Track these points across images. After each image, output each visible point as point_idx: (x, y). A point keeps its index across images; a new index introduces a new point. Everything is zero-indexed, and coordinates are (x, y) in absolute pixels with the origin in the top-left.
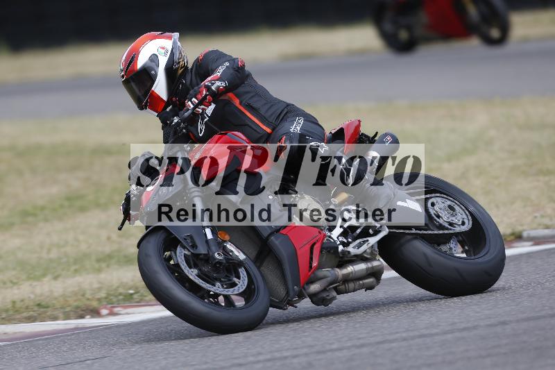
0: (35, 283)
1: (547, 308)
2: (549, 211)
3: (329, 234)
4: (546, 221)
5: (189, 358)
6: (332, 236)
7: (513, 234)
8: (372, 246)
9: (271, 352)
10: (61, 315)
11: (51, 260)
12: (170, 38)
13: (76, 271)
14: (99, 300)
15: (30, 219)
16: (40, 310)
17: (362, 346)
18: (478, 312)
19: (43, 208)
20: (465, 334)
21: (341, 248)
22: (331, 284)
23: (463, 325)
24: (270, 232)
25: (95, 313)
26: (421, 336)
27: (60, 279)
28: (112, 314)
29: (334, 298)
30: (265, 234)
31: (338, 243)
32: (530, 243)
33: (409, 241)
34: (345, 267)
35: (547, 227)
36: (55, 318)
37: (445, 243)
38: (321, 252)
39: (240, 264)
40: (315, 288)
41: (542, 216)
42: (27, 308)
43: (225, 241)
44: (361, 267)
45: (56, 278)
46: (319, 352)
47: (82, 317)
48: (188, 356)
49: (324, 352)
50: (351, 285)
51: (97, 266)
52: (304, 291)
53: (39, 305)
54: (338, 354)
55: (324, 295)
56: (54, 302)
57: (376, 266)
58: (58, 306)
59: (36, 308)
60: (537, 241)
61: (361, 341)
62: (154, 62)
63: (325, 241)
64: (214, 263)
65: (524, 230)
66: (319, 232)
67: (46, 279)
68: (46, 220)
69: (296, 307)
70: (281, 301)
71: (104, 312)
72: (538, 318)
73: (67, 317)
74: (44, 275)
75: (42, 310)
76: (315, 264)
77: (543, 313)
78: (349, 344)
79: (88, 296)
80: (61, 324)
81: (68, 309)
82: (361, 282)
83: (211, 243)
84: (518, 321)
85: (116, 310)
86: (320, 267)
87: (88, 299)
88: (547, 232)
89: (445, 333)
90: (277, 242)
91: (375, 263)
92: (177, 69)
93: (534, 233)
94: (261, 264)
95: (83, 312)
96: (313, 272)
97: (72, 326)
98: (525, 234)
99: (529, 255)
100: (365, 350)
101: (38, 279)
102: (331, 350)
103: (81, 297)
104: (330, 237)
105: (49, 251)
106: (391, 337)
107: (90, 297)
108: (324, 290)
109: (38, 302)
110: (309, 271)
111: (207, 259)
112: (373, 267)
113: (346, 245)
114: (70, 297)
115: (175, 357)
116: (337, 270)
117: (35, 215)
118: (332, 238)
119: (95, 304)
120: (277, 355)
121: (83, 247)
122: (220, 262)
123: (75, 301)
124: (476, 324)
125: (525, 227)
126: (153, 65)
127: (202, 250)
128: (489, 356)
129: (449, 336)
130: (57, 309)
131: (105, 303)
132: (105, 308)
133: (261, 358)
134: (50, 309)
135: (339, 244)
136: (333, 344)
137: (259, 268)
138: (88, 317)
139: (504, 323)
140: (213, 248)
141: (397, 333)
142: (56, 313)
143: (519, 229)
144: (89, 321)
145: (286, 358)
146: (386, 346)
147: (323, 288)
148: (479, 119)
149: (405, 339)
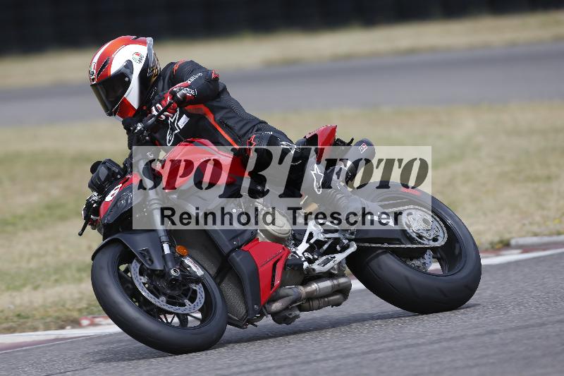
0: (15, 294)
1: (535, 317)
2: (538, 218)
3: (294, 250)
4: (535, 228)
5: (171, 369)
6: (297, 252)
7: (501, 242)
8: (340, 262)
9: (255, 363)
10: (41, 326)
11: (31, 270)
12: (144, 43)
13: (56, 281)
14: (80, 310)
15: (10, 228)
16: (20, 321)
17: (348, 356)
18: (465, 322)
19: (22, 217)
20: (452, 344)
21: (306, 264)
22: (294, 302)
23: (450, 335)
24: (231, 248)
25: (76, 323)
26: (407, 346)
27: (40, 290)
28: (93, 324)
29: (298, 317)
30: (226, 250)
31: (303, 259)
32: (519, 251)
33: (378, 255)
34: (310, 285)
35: (536, 235)
36: (35, 329)
37: (417, 258)
38: (284, 268)
39: (198, 280)
40: (276, 306)
41: (531, 224)
42: (7, 319)
43: (182, 256)
44: (327, 284)
45: (36, 288)
46: (303, 363)
47: (62, 328)
48: (170, 368)
49: (308, 363)
50: (316, 303)
51: (77, 275)
52: (264, 311)
53: (19, 316)
54: (323, 364)
55: (287, 313)
56: (34, 312)
57: (343, 283)
58: (38, 316)
59: (15, 319)
60: (525, 249)
61: (347, 352)
62: (128, 68)
63: (289, 257)
64: (170, 279)
65: (513, 238)
66: (283, 248)
67: (26, 290)
68: (26, 229)
69: (256, 326)
70: (241, 320)
71: (85, 322)
72: (527, 327)
73: (47, 328)
74: (24, 285)
75: (22, 320)
76: (277, 282)
77: (532, 322)
78: (334, 355)
79: (67, 306)
80: (41, 335)
81: (48, 320)
82: (326, 299)
83: (168, 259)
84: (505, 330)
85: (97, 320)
86: (282, 285)
87: (69, 310)
88: (535, 240)
89: (432, 343)
90: (238, 259)
91: (342, 280)
92: (151, 77)
93: (522, 241)
94: (222, 281)
95: (63, 323)
96: (275, 291)
97: (53, 337)
98: (513, 242)
99: (517, 263)
100: (350, 360)
101: (18, 289)
102: (315, 361)
103: (61, 308)
104: (295, 253)
105: (29, 261)
106: (376, 348)
107: (71, 308)
108: (286, 308)
109: (18, 313)
110: (272, 288)
111: (163, 274)
112: (339, 285)
113: (311, 261)
114: (50, 307)
115: (156, 369)
116: (301, 288)
117: (14, 224)
118: (297, 254)
119: (75, 314)
120: (261, 365)
121: (64, 257)
122: (176, 279)
123: (56, 311)
124: (463, 333)
125: (514, 235)
126: (128, 71)
127: (158, 266)
128: (477, 365)
129: (436, 346)
130: (37, 319)
131: (85, 314)
132: (86, 318)
133: (244, 369)
134: (30, 320)
135: (305, 261)
136: (316, 354)
137: (218, 285)
138: (68, 327)
139: (492, 332)
140: (170, 264)
141: (383, 343)
142: (36, 324)
143: (506, 236)
144: (69, 332)
145: (270, 368)
146: (372, 356)
147: (284, 307)
148: (466, 125)
149: (391, 349)
